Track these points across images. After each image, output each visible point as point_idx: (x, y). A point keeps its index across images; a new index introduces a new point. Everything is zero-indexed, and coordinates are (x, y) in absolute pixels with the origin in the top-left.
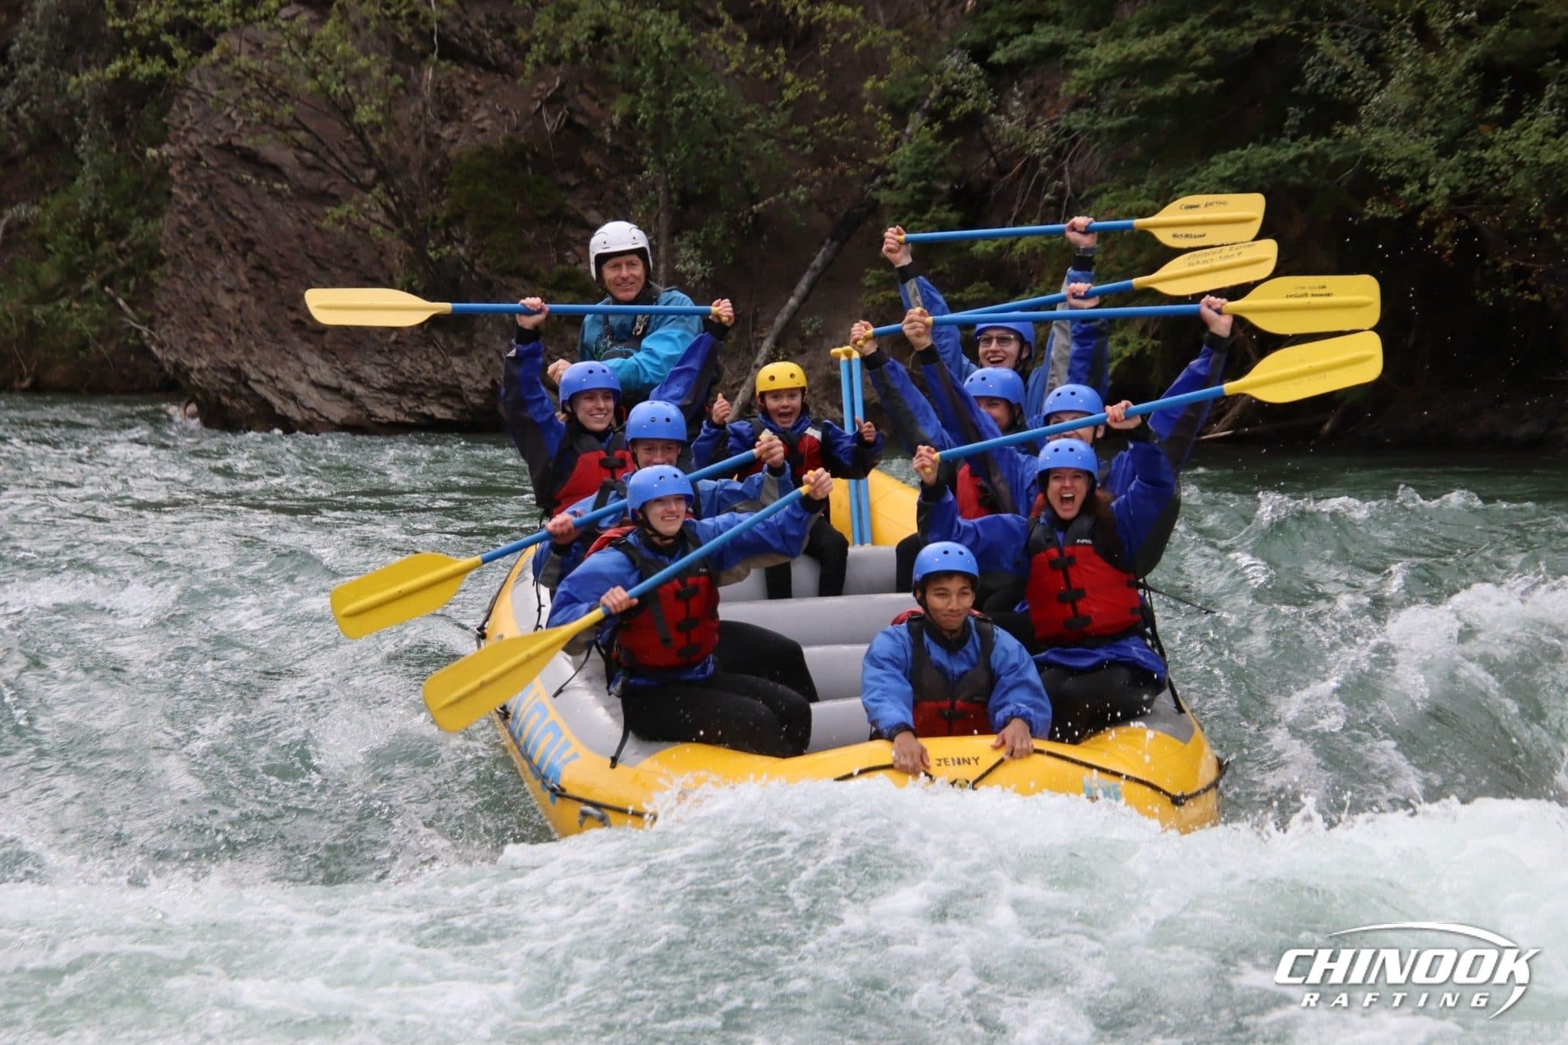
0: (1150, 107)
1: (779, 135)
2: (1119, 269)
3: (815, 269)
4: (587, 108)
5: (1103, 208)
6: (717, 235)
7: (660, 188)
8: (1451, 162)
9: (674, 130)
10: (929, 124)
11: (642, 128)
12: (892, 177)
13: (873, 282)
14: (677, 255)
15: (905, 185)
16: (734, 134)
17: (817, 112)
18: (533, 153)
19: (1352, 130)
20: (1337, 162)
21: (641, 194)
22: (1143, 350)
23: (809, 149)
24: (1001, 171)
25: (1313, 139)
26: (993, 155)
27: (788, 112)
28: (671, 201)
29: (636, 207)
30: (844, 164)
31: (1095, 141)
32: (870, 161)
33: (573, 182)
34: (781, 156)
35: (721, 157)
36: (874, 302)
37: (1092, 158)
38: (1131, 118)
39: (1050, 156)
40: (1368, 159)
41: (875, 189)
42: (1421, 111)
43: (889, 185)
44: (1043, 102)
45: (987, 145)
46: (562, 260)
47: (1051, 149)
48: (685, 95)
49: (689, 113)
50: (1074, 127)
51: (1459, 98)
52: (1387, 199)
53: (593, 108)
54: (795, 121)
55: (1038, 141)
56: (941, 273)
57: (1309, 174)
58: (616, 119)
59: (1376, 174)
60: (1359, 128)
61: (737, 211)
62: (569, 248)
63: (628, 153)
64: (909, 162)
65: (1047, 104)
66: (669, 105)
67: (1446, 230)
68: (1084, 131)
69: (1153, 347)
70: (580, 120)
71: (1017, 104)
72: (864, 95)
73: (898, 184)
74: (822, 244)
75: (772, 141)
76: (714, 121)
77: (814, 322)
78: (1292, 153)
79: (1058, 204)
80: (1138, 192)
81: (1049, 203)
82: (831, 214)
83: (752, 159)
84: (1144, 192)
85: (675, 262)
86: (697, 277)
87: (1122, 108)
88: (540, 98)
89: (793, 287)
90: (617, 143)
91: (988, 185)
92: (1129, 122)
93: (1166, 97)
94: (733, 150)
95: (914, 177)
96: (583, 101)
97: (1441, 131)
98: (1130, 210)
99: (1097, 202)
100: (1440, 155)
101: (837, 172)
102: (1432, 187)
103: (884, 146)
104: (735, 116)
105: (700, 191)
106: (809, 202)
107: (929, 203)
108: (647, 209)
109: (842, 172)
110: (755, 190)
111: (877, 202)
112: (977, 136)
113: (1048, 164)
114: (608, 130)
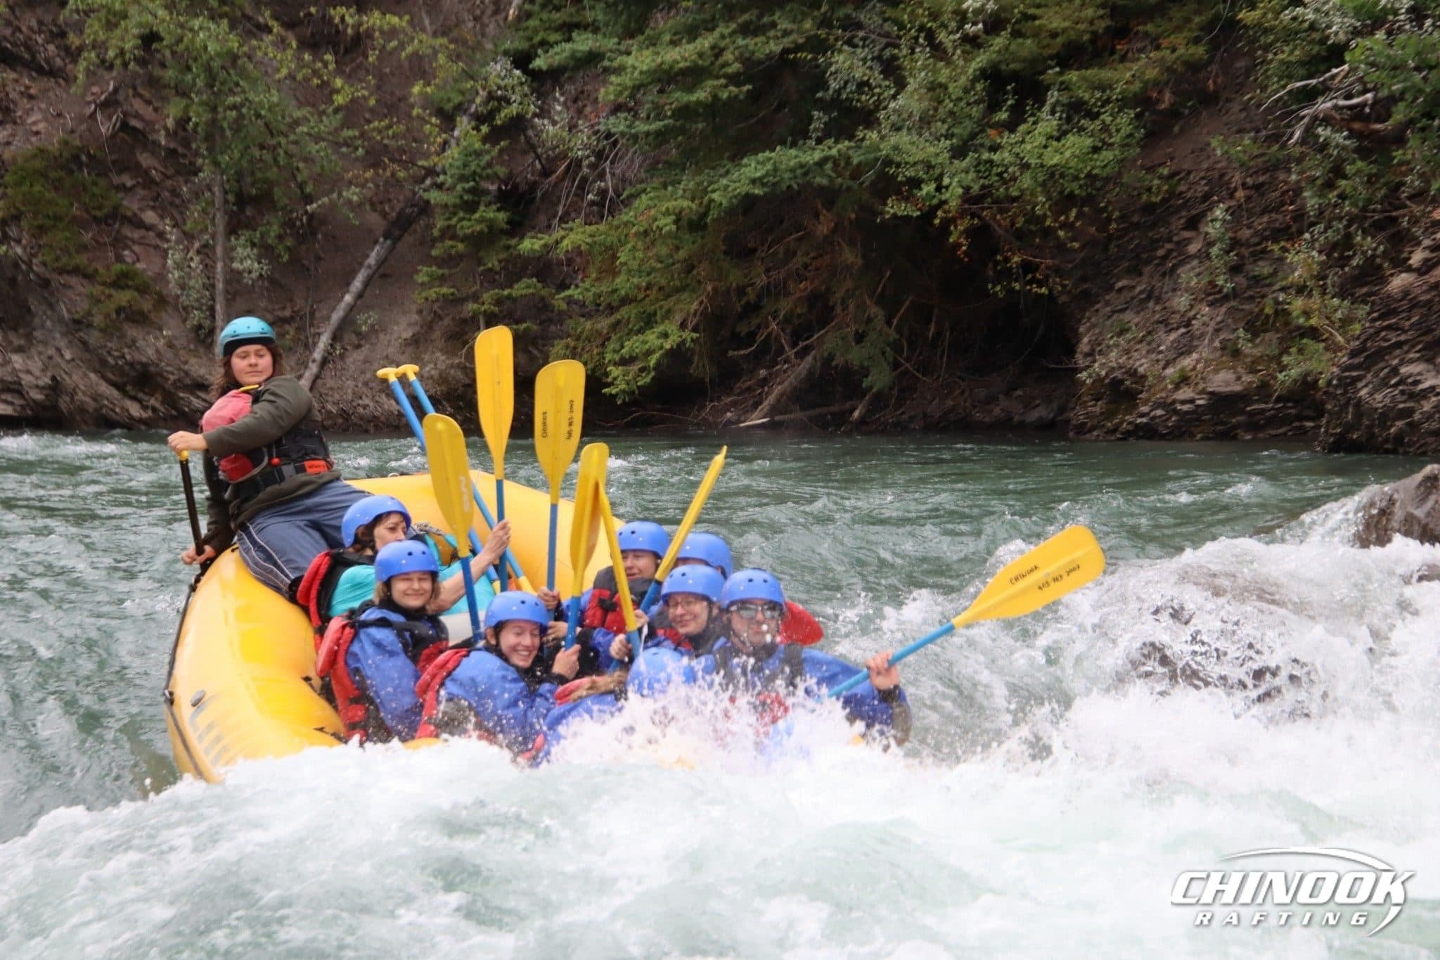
0: (685, 112)
1: (330, 138)
2: (659, 265)
3: (369, 267)
4: (141, 112)
5: (642, 207)
6: (272, 234)
7: (216, 189)
8: (964, 164)
9: (228, 133)
10: (477, 129)
11: (195, 131)
12: (441, 178)
13: (426, 279)
14: (234, 254)
15: (455, 187)
16: (287, 136)
17: (368, 116)
18: (89, 155)
19: (874, 135)
20: (860, 164)
21: (197, 195)
22: (683, 342)
23: (361, 151)
24: (546, 173)
25: (836, 142)
26: (538, 157)
27: (340, 116)
28: (226, 202)
29: (192, 207)
30: (396, 167)
31: (635, 142)
32: (420, 163)
33: (129, 183)
34: (333, 158)
35: (275, 160)
36: (427, 299)
37: (632, 160)
38: (666, 122)
39: (593, 159)
40: (888, 162)
41: (425, 190)
42: (933, 116)
43: (440, 186)
44: (585, 106)
45: (533, 148)
46: (119, 259)
47: (593, 152)
48: (238, 99)
49: (241, 116)
50: (613, 130)
51: (968, 104)
52: (907, 199)
53: (147, 112)
54: (345, 124)
55: (581, 144)
56: (491, 270)
57: (834, 175)
58: (170, 123)
59: (894, 177)
60: (879, 132)
61: (291, 211)
62: (126, 247)
63: (184, 156)
64: (457, 164)
65: (588, 109)
66: (220, 109)
67: (960, 228)
68: (623, 134)
69: (692, 340)
70: (134, 123)
71: (559, 108)
72: (412, 100)
73: (447, 186)
74: (376, 242)
75: (323, 144)
76: (267, 125)
77: (369, 317)
78: (817, 155)
79: (601, 204)
80: (673, 193)
81: (592, 203)
82: (384, 215)
83: (306, 160)
84: (680, 192)
85: (232, 260)
86: (255, 275)
87: (658, 112)
88: (95, 102)
89: (348, 284)
90: (172, 145)
91: (533, 186)
92: (665, 126)
93: (698, 103)
94: (286, 152)
95: (463, 178)
96: (138, 105)
97: (953, 135)
98: (668, 209)
99: (636, 203)
100: (953, 157)
101: (388, 173)
102: (947, 187)
103: (433, 149)
104: (288, 120)
105: (254, 191)
106: (360, 205)
107: (478, 203)
108: (204, 211)
109: (393, 174)
110: (309, 189)
111: (428, 202)
112: (522, 138)
113: (589, 166)
114: (163, 132)
